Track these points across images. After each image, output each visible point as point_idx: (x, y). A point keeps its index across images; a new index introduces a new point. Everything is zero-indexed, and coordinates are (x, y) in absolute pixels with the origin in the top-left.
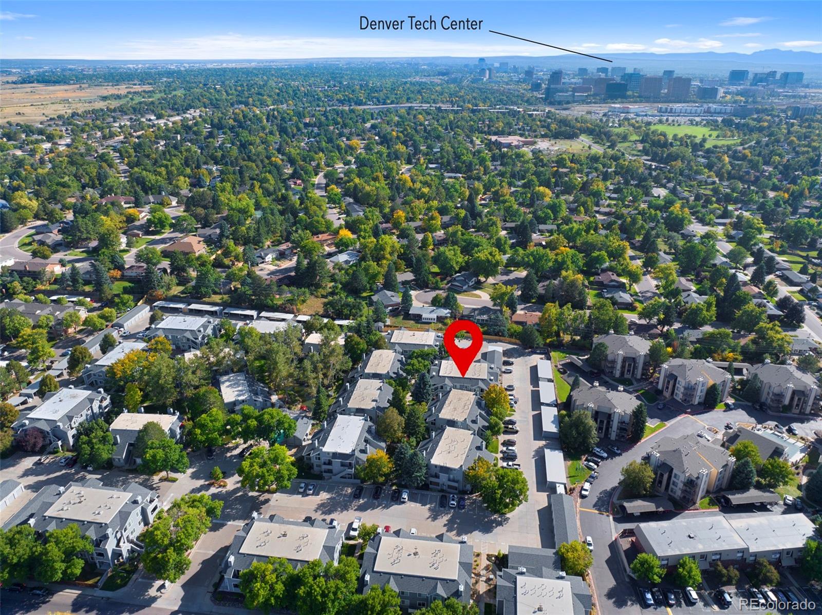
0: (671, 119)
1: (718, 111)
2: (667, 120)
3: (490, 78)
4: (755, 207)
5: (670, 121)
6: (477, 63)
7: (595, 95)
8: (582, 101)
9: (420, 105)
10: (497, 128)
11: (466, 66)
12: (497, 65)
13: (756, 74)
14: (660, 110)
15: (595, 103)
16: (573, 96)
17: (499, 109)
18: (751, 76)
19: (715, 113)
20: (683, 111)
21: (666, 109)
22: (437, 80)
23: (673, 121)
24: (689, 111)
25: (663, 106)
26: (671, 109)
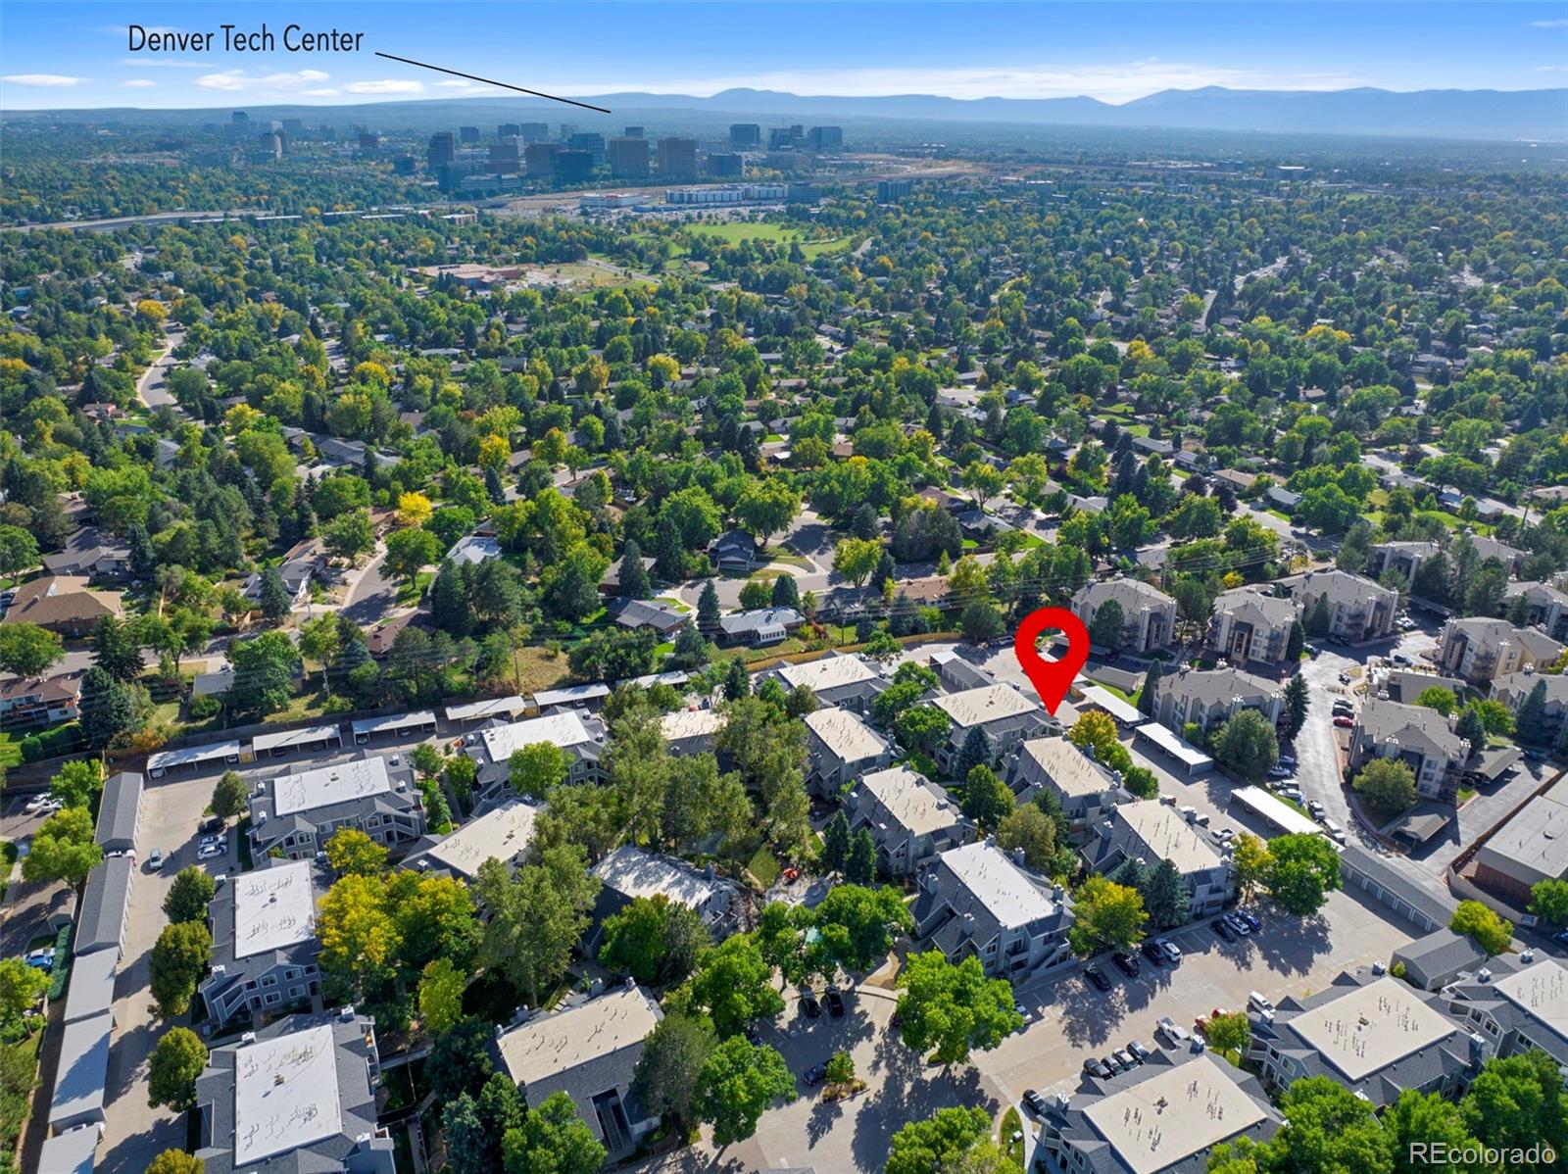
0: (705, 214)
1: (764, 195)
2: (700, 216)
3: (285, 152)
4: (977, 348)
5: (705, 218)
6: (231, 122)
7: (532, 176)
8: (519, 189)
9: (201, 214)
10: (423, 251)
11: (208, 128)
12: (277, 125)
13: (775, 131)
14: (671, 199)
15: (543, 192)
16: (500, 180)
17: (379, 212)
18: (765, 135)
19: (759, 198)
20: (710, 198)
21: (682, 195)
22: (168, 160)
23: (710, 217)
24: (718, 198)
25: (673, 190)
26: (690, 196)
